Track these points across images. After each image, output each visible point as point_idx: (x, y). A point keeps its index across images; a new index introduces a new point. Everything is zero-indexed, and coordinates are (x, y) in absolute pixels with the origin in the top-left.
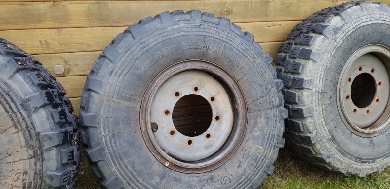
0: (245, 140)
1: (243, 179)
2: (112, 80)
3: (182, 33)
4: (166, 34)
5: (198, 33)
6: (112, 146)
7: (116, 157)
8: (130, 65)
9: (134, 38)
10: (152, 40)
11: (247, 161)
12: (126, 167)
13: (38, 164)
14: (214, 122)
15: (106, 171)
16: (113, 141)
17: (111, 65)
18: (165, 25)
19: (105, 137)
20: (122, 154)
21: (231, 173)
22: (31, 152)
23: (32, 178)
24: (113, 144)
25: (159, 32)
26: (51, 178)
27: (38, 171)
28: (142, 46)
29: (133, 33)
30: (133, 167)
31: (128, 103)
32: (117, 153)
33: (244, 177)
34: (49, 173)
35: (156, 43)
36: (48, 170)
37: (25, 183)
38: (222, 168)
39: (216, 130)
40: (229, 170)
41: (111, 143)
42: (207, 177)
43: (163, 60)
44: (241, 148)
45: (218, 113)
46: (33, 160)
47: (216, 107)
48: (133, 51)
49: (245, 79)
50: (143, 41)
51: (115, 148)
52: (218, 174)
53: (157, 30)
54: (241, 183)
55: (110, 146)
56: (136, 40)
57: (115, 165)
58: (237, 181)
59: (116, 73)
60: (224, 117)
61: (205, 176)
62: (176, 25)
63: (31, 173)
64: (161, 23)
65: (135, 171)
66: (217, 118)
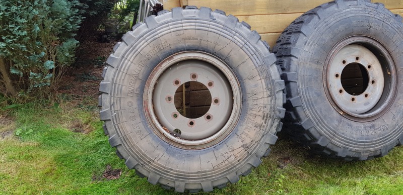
0: (397, 98)
1: (396, 128)
2: (306, 48)
3: (353, 15)
4: (342, 15)
5: (364, 14)
6: (307, 96)
7: (309, 104)
8: (318, 38)
9: (320, 18)
10: (332, 19)
11: (399, 115)
12: (316, 112)
13: (273, 101)
14: (370, 85)
15: (301, 114)
16: (307, 93)
17: (305, 38)
18: (340, 8)
19: (302, 89)
20: (313, 102)
21: (388, 123)
22: (269, 93)
23: (269, 110)
24: (308, 95)
25: (337, 14)
26: (280, 111)
27: (272, 106)
28: (325, 24)
29: (319, 15)
30: (321, 112)
31: (316, 65)
32: (310, 101)
33: (397, 127)
34: (278, 108)
35: (335, 21)
36: (278, 106)
37: (265, 114)
38: (381, 119)
39: (372, 91)
40: (385, 121)
41: (306, 94)
42: (370, 125)
43: (339, 35)
44: (394, 105)
45: (373, 78)
46: (270, 98)
47: (372, 74)
48: (319, 28)
49: (397, 50)
50: (326, 20)
51: (309, 98)
52: (378, 123)
53: (335, 12)
54: (395, 131)
55: (305, 96)
56: (322, 20)
57: (309, 110)
58: (392, 130)
59: (309, 43)
60: (378, 81)
61: (369, 124)
62: (348, 8)
63: (269, 107)
64: (338, 7)
65: (322, 115)
66: (373, 82)
